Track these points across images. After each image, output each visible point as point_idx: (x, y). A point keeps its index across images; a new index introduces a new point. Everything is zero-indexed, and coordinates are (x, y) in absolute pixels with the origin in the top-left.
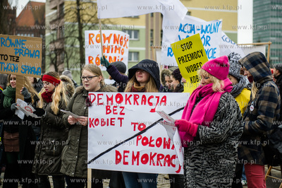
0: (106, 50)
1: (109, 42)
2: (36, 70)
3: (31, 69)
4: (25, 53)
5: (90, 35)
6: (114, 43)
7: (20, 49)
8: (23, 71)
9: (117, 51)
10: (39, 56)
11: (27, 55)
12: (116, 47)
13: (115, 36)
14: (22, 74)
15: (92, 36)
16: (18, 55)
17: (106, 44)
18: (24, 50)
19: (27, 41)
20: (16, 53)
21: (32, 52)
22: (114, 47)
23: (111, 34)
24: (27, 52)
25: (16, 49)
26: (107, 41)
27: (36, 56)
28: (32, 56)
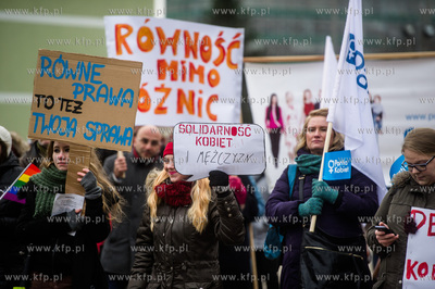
0: (168, 74)
1: (174, 51)
2: (122, 133)
3: (110, 130)
4: (99, 95)
5: (117, 29)
6: (187, 55)
7: (87, 86)
8: (89, 134)
9: (196, 77)
11: (102, 99)
12: (191, 66)
13: (186, 35)
14: (85, 142)
15: (124, 31)
16: (80, 98)
17: (168, 57)
18: (97, 86)
19: (107, 67)
20: (76, 93)
21: (115, 93)
22: (187, 66)
23: (178, 32)
24: (103, 91)
26: (169, 49)
27: (124, 101)
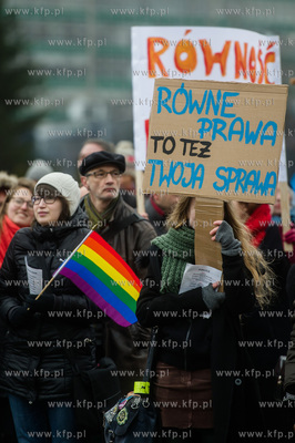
1: (222, 70)
2: (262, 180)
3: (247, 177)
4: (232, 132)
6: (237, 73)
7: (217, 121)
10: (273, 138)
11: (235, 137)
13: (237, 47)
14: (214, 193)
15: (158, 47)
16: (207, 137)
20: (202, 131)
21: (253, 129)
23: (228, 43)
24: (237, 127)
25: (203, 121)
26: (216, 67)
27: (263, 138)
28: (251, 138)
